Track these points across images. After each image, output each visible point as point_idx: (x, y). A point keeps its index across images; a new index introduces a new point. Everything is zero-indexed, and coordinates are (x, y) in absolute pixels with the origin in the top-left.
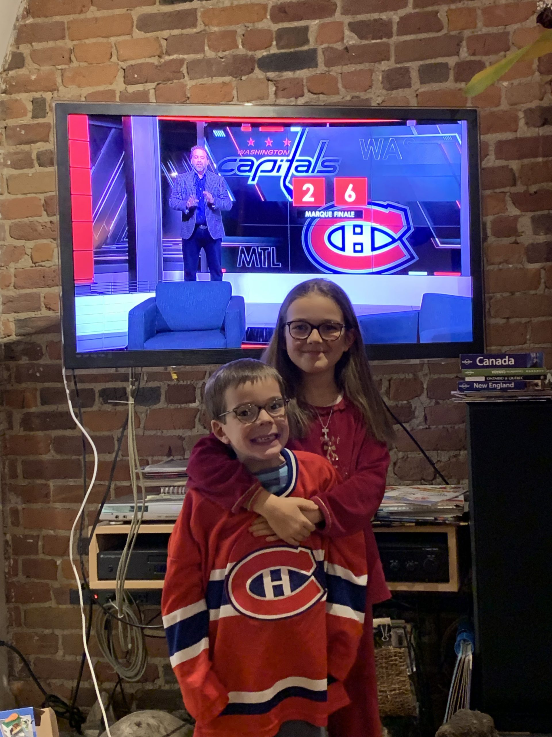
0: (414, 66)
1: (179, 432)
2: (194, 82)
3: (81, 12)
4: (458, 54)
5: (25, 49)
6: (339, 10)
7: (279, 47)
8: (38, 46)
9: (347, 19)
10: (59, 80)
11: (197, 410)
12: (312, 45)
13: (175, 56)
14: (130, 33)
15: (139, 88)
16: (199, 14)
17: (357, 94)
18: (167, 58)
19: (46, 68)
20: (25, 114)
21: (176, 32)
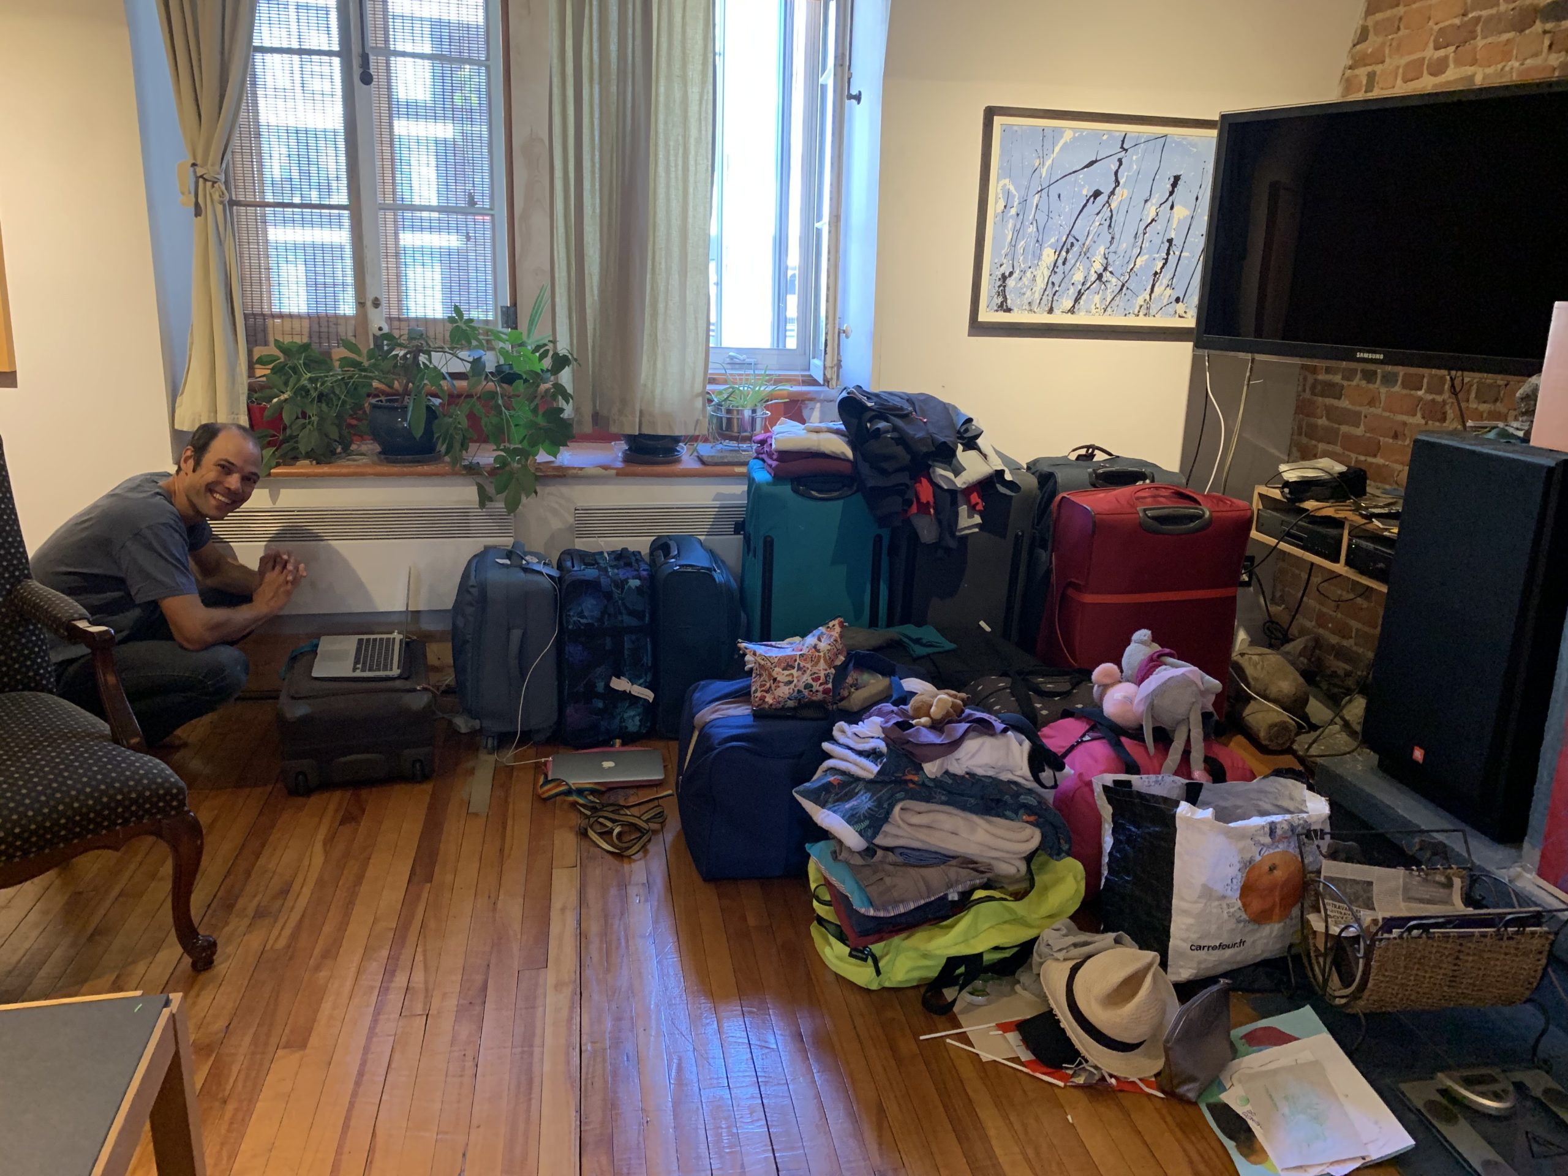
1: (1405, 418)
2: (1484, 42)
5: (1370, 22)
8: (1379, 16)
10: (1387, 51)
11: (1420, 399)
13: (1474, 14)
15: (1442, 53)
18: (1469, 16)
19: (1381, 40)
20: (1359, 90)
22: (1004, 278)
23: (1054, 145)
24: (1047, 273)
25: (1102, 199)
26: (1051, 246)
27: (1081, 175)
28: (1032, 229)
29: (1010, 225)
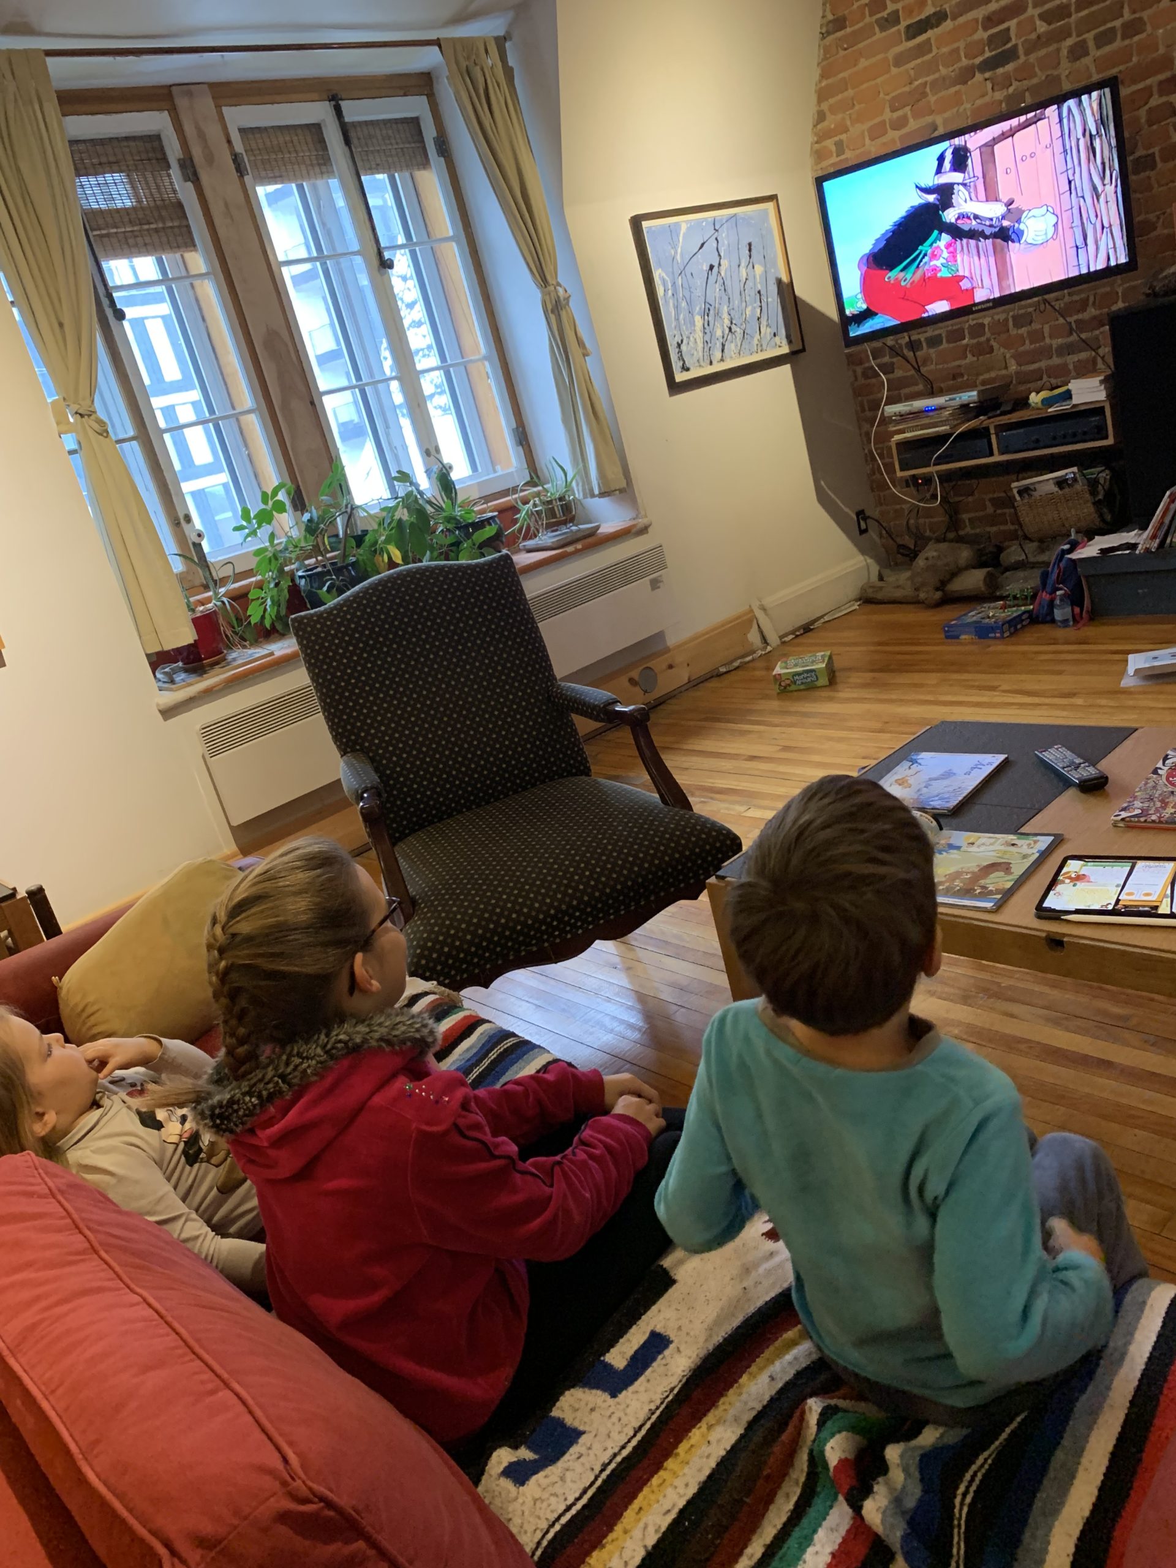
0: (1089, 36)
2: (935, 98)
3: (855, 65)
4: (1122, 16)
5: (825, 106)
6: (1030, 5)
7: (991, 51)
8: (832, 101)
9: (1039, 10)
10: (848, 123)
12: (1013, 42)
13: (920, 81)
14: (888, 71)
15: (900, 113)
16: (933, 42)
17: (1049, 72)
18: (916, 83)
19: (840, 116)
20: (832, 156)
21: (919, 61)
22: (679, 345)
23: (678, 236)
24: (701, 334)
25: (715, 270)
26: (699, 314)
27: (699, 255)
28: (684, 304)
29: (671, 304)
